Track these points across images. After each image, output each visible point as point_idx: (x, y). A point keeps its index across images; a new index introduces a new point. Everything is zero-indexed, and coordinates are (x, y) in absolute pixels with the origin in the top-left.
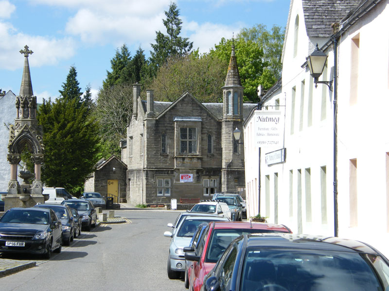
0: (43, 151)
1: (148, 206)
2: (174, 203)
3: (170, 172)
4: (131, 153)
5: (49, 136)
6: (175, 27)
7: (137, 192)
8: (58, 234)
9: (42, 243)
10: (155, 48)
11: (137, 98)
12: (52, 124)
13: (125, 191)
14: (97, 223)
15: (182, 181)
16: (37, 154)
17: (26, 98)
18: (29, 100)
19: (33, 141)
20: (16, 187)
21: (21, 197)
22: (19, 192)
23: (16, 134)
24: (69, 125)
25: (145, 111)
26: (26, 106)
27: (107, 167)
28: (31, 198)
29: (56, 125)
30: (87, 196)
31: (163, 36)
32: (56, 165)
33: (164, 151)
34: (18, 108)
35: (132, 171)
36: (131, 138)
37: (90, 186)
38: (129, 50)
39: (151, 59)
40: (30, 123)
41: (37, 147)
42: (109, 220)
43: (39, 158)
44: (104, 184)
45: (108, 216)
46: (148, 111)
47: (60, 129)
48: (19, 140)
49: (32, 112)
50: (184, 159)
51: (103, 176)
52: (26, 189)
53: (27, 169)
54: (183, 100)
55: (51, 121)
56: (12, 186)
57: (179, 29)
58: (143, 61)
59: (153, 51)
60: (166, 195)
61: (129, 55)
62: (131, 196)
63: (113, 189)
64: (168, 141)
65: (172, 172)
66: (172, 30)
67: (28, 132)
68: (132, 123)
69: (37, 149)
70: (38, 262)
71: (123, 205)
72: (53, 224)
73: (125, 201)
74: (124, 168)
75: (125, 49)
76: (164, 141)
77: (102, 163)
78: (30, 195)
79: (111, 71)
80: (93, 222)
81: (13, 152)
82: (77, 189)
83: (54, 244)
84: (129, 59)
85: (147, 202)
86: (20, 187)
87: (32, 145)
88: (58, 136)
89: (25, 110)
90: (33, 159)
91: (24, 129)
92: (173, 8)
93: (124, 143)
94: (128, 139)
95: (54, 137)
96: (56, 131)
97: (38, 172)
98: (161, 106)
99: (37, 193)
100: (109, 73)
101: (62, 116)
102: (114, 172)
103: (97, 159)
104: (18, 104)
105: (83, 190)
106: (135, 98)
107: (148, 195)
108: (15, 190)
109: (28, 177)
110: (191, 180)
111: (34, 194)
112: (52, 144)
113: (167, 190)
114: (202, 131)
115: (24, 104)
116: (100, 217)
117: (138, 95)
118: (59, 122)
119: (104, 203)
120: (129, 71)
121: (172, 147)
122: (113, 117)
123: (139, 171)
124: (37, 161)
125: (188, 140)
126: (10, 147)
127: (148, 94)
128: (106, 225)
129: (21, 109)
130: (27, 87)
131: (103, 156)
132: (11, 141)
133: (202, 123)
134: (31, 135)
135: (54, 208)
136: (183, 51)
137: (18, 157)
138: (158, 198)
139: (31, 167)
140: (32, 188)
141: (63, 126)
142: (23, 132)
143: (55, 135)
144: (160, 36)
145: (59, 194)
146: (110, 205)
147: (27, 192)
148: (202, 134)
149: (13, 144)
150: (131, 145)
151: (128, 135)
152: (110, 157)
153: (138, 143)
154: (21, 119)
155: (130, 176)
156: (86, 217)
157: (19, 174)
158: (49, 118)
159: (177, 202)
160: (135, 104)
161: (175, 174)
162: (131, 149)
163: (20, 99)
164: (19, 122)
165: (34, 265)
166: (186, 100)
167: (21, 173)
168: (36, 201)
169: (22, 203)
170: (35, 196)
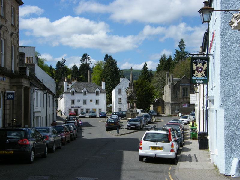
0: (137, 99)
1: (172, 115)
2: (180, 114)
3: (179, 103)
4: (166, 96)
5: (138, 92)
6: (183, 48)
7: (168, 110)
8: (142, 125)
9: (139, 127)
10: (175, 55)
11: (167, 77)
12: (139, 88)
13: (164, 110)
14: (153, 121)
15: (183, 107)
16: (135, 100)
17: (131, 83)
21: (131, 113)
22: (130, 112)
23: (129, 94)
24: (144, 88)
25: (170, 82)
27: (158, 101)
28: (134, 113)
29: (140, 89)
30: (151, 112)
31: (178, 51)
32: (140, 102)
33: (177, 96)
35: (166, 103)
36: (166, 91)
37: (152, 108)
38: (166, 56)
39: (174, 60)
40: (133, 91)
41: (135, 98)
42: (157, 120)
44: (156, 107)
45: (156, 119)
46: (171, 82)
47: (142, 90)
48: (130, 96)
49: (133, 87)
50: (184, 99)
51: (156, 105)
54: (183, 78)
55: (138, 87)
56: (128, 110)
57: (184, 48)
58: (171, 60)
59: (175, 57)
60: (178, 111)
61: (166, 57)
62: (166, 111)
63: (160, 109)
64: (178, 93)
65: (180, 103)
66: (182, 48)
68: (166, 86)
70: (138, 131)
71: (163, 115)
72: (141, 122)
73: (164, 113)
74: (163, 102)
75: (164, 55)
76: (177, 92)
77: (156, 100)
79: (159, 64)
80: (152, 121)
82: (148, 109)
83: (141, 127)
84: (166, 59)
85: (171, 114)
87: (133, 97)
88: (141, 92)
90: (134, 102)
92: (182, 40)
93: (163, 93)
94: (165, 91)
95: (140, 93)
96: (140, 91)
97: (135, 105)
98: (176, 80)
100: (159, 65)
101: (142, 85)
102: (160, 103)
103: (154, 98)
104: (129, 85)
105: (150, 109)
106: (166, 78)
107: (172, 111)
108: (129, 111)
109: (132, 107)
110: (187, 106)
112: (139, 95)
113: (178, 110)
114: (190, 89)
115: (131, 85)
116: (154, 120)
117: (168, 76)
118: (141, 88)
119: (156, 114)
120: (166, 64)
121: (180, 95)
122: (160, 83)
123: (168, 103)
125: (185, 92)
126: (127, 98)
127: (171, 76)
128: (156, 122)
129: (130, 87)
131: (157, 97)
133: (190, 86)
134: (133, 94)
135: (141, 118)
136: (186, 56)
137: (129, 101)
138: (175, 112)
139: (133, 104)
140: (134, 110)
141: (143, 89)
142: (131, 93)
143: (140, 92)
144: (177, 52)
145: (142, 111)
146: (158, 115)
147: (132, 112)
148: (190, 90)
150: (165, 94)
151: (165, 90)
152: (159, 97)
153: (168, 93)
154: (130, 90)
155: (166, 105)
156: (149, 120)
158: (138, 86)
159: (181, 114)
160: (166, 79)
161: (181, 104)
162: (166, 95)
165: (137, 131)
166: (184, 78)
167: (131, 106)
168: (135, 114)
169: (131, 115)
170: (135, 113)
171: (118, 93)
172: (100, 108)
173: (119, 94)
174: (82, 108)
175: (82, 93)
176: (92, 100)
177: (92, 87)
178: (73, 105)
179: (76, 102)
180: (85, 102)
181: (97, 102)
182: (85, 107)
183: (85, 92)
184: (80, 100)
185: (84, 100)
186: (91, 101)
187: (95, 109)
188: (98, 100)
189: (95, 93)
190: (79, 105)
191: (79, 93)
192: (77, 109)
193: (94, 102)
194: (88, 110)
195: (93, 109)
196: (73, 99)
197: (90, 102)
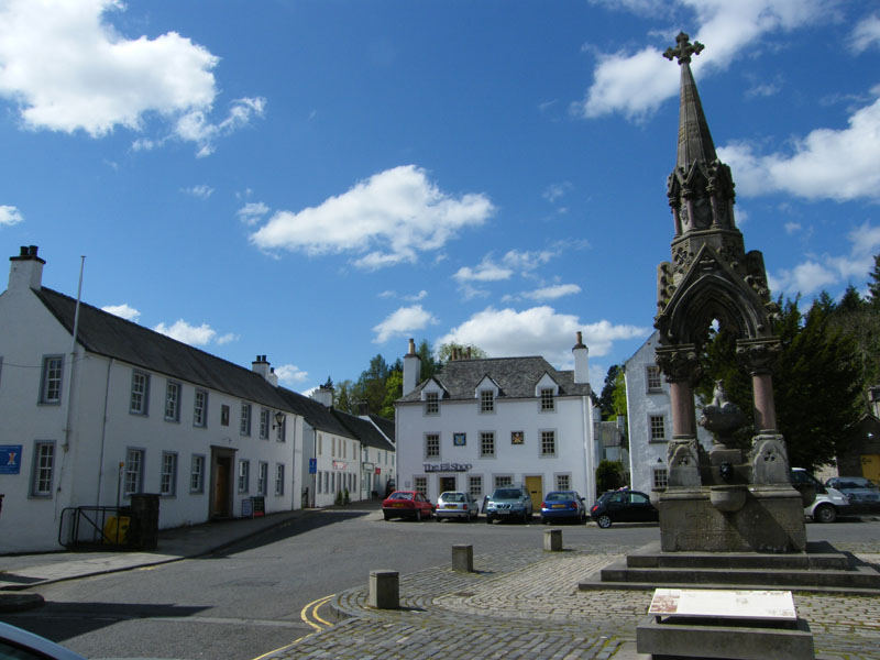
16: (756, 339)
17: (696, 168)
18: (705, 173)
19: (735, 297)
20: (693, 462)
21: (715, 496)
22: (707, 480)
23: (678, 279)
26: (700, 192)
28: (752, 500)
34: (676, 205)
40: (718, 241)
41: (752, 314)
43: (764, 353)
48: (690, 297)
49: (723, 210)
52: (729, 466)
53: (725, 399)
56: (681, 458)
67: (717, 267)
69: (755, 322)
78: (746, 490)
81: (674, 341)
86: (709, 463)
89: (699, 203)
90: (743, 356)
91: (702, 258)
97: (765, 403)
99: (773, 481)
102: (871, 441)
104: (675, 194)
108: (690, 469)
109: (732, 429)
111: (760, 484)
115: (692, 185)
124: (758, 362)
126: (662, 324)
129: (686, 205)
130: (697, 140)
132: (662, 304)
134: (725, 275)
137: (691, 356)
139: (739, 394)
140: (754, 462)
142: (697, 269)
147: (734, 476)
149: (670, 311)
154: (688, 234)
157: (700, 416)
163: (679, 177)
164: (683, 245)
167: (708, 413)
168: (773, 510)
169: (719, 519)
170: (766, 491)
171: (644, 388)
172: (563, 470)
173: (650, 392)
174: (474, 472)
175: (472, 400)
176: (521, 434)
177: (524, 372)
178: (433, 462)
179: (446, 443)
180: (488, 443)
181: (548, 443)
182: (487, 469)
183: (487, 395)
184: (464, 435)
185: (483, 436)
186: (517, 437)
187: (539, 478)
188: (552, 434)
189: (533, 397)
190: (461, 461)
191: (459, 400)
192: (453, 479)
193: (533, 441)
194: (503, 486)
195: (528, 478)
196: (433, 430)
197: (513, 443)
